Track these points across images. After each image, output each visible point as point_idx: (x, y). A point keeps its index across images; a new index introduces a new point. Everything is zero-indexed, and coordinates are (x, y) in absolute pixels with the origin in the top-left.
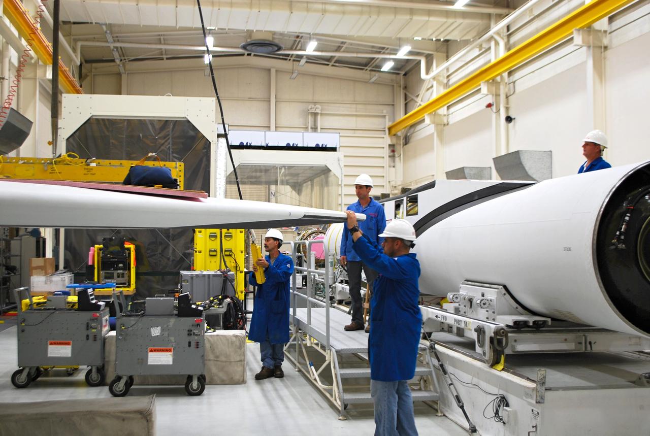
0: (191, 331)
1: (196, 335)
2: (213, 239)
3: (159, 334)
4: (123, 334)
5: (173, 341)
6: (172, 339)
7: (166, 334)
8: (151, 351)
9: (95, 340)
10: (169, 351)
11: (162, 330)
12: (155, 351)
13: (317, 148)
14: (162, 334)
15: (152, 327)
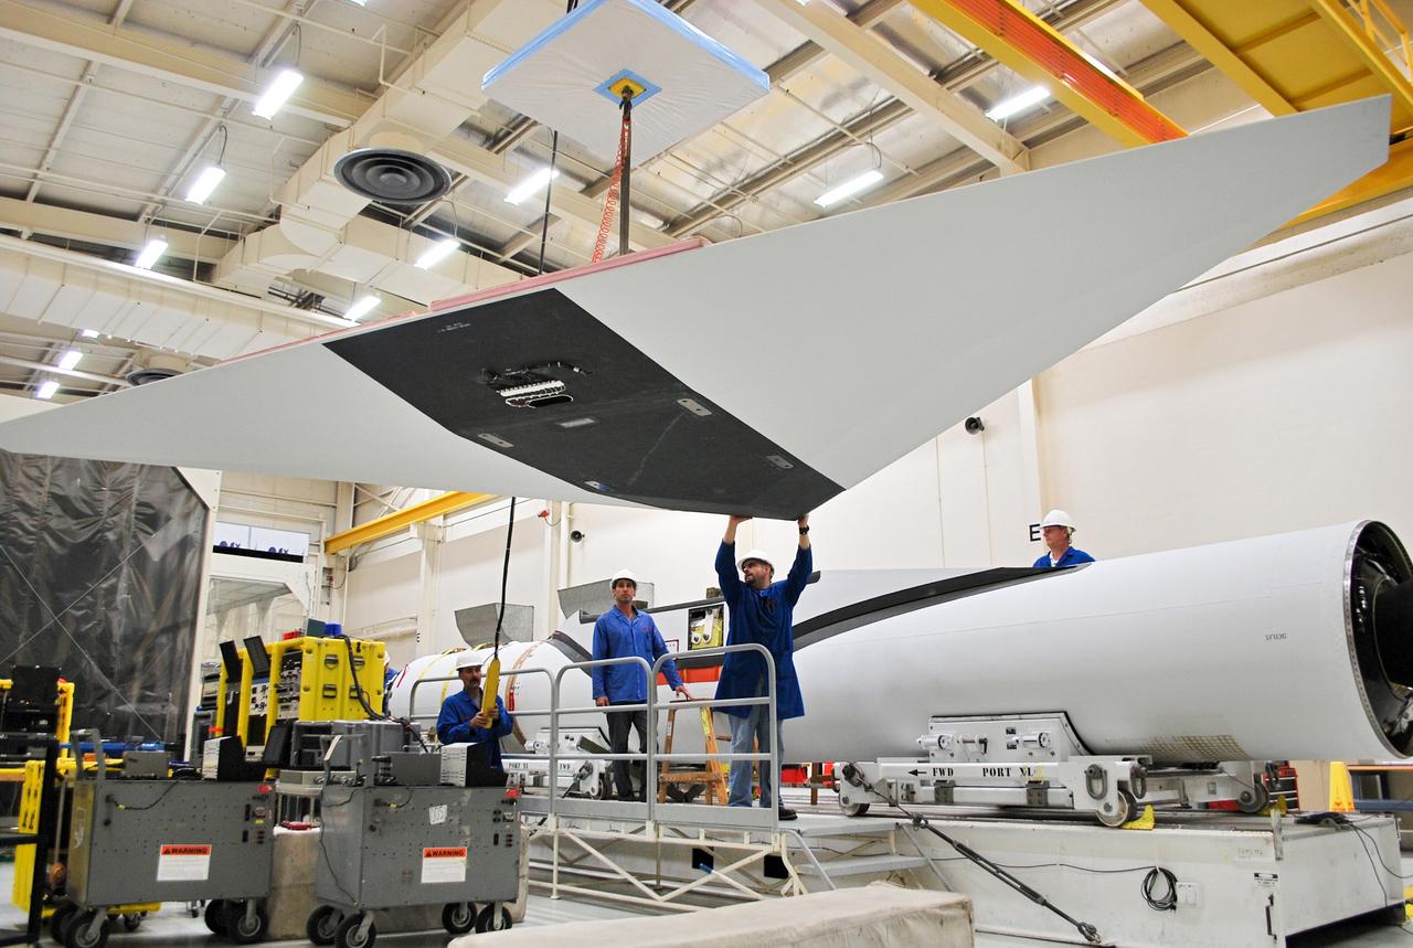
0: (500, 812)
1: (508, 821)
2: (331, 666)
3: (443, 820)
4: (378, 820)
5: (468, 833)
6: (467, 830)
7: (456, 819)
8: (428, 855)
9: (261, 842)
10: (459, 853)
11: (450, 812)
12: (436, 854)
13: (271, 555)
14: (449, 821)
15: (432, 805)
